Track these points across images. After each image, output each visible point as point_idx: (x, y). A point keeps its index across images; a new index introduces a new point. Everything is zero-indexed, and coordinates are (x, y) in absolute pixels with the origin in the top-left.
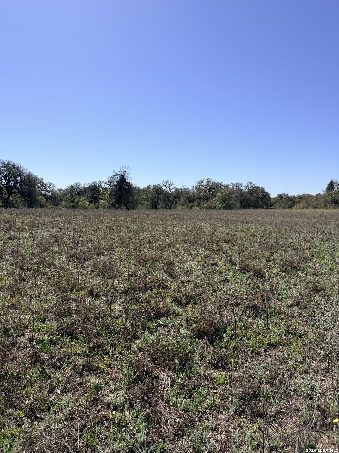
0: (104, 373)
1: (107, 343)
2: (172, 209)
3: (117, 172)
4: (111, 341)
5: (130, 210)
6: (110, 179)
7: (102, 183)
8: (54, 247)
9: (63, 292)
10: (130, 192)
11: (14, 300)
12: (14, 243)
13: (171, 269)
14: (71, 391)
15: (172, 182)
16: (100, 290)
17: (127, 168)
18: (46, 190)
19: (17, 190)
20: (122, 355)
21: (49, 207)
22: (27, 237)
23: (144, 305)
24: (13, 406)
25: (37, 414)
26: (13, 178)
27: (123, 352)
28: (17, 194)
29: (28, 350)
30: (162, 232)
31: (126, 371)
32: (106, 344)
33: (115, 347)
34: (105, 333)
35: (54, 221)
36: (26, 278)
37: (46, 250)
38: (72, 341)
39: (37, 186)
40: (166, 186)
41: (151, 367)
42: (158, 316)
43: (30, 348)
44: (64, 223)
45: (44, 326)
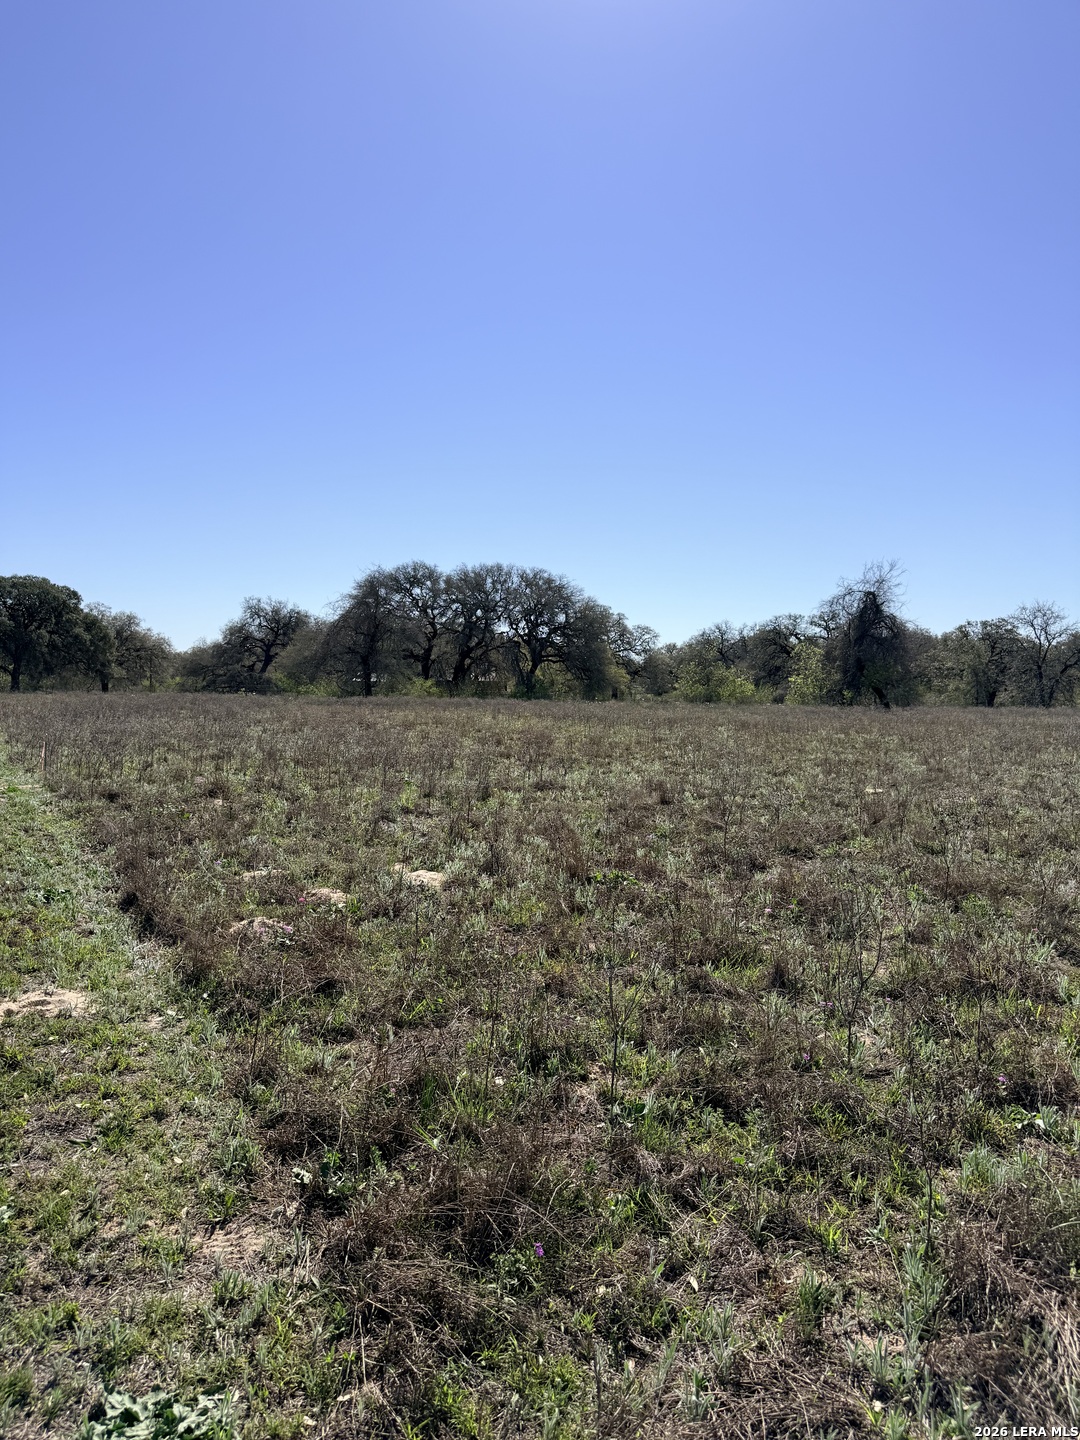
0: (837, 1257)
1: (841, 1157)
2: (1054, 706)
3: (852, 583)
4: (856, 1152)
5: (894, 708)
6: (826, 609)
7: (798, 621)
8: (658, 819)
9: (691, 963)
10: (896, 649)
11: (558, 968)
12: (549, 799)
13: (1067, 930)
14: (731, 1290)
15: (1055, 609)
16: (810, 972)
17: (887, 568)
18: (632, 649)
19: (555, 649)
20: (897, 1208)
21: (638, 697)
22: (583, 784)
23: (968, 1049)
24: (564, 1291)
25: (631, 1338)
26: (546, 618)
27: (899, 1199)
28: (554, 662)
29: (600, 1128)
30: (1023, 789)
31: (913, 1269)
32: (838, 1158)
33: (870, 1176)
34: (834, 1121)
35: (655, 740)
36: (586, 906)
37: (639, 827)
38: (727, 1125)
39: (608, 637)
40: (1032, 626)
41: (1010, 1276)
42: (1025, 1095)
43: (603, 1124)
44: (682, 745)
45: (643, 1060)
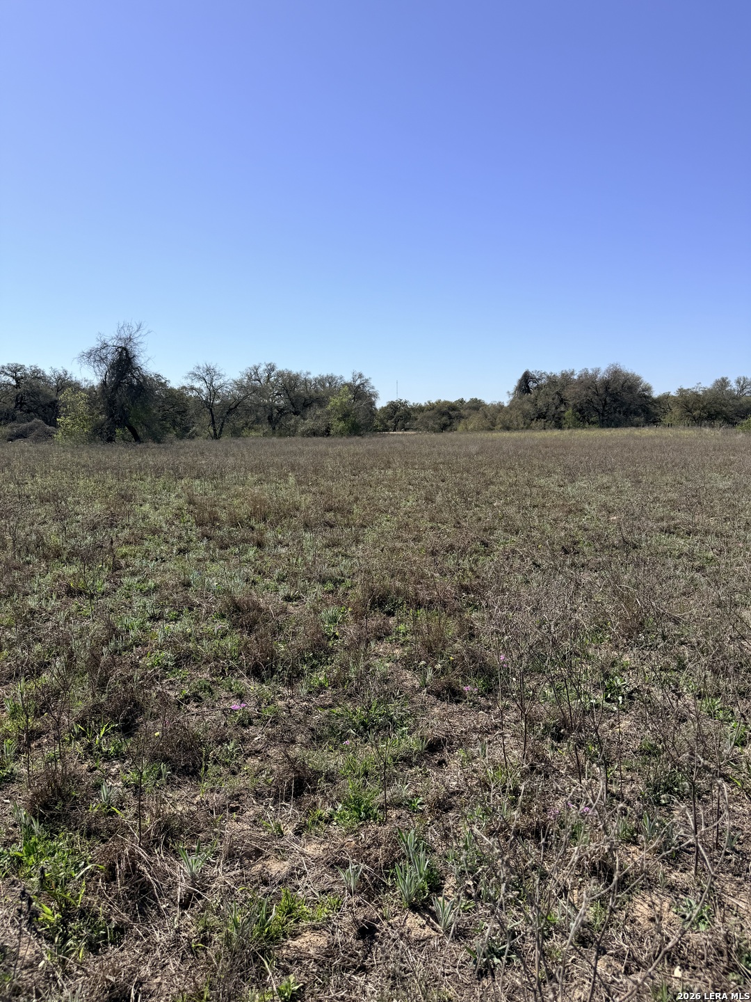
3: (108, 339)
15: (217, 369)
17: (134, 329)
40: (205, 380)
